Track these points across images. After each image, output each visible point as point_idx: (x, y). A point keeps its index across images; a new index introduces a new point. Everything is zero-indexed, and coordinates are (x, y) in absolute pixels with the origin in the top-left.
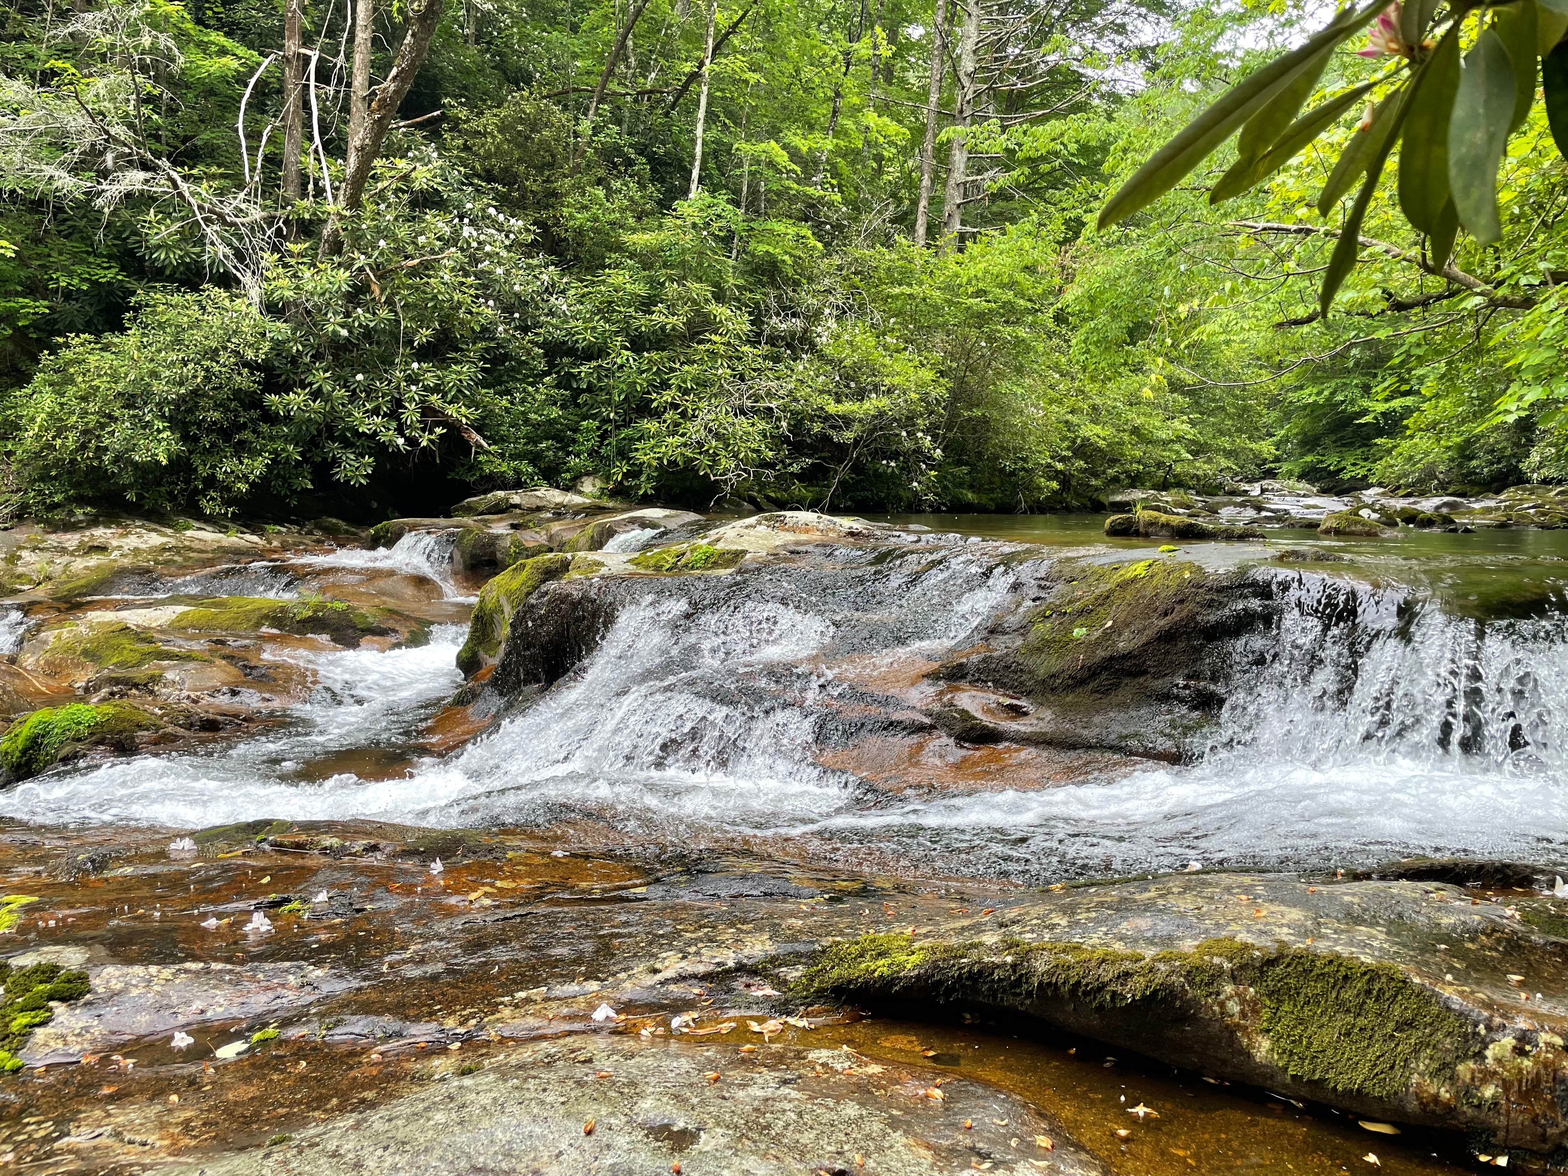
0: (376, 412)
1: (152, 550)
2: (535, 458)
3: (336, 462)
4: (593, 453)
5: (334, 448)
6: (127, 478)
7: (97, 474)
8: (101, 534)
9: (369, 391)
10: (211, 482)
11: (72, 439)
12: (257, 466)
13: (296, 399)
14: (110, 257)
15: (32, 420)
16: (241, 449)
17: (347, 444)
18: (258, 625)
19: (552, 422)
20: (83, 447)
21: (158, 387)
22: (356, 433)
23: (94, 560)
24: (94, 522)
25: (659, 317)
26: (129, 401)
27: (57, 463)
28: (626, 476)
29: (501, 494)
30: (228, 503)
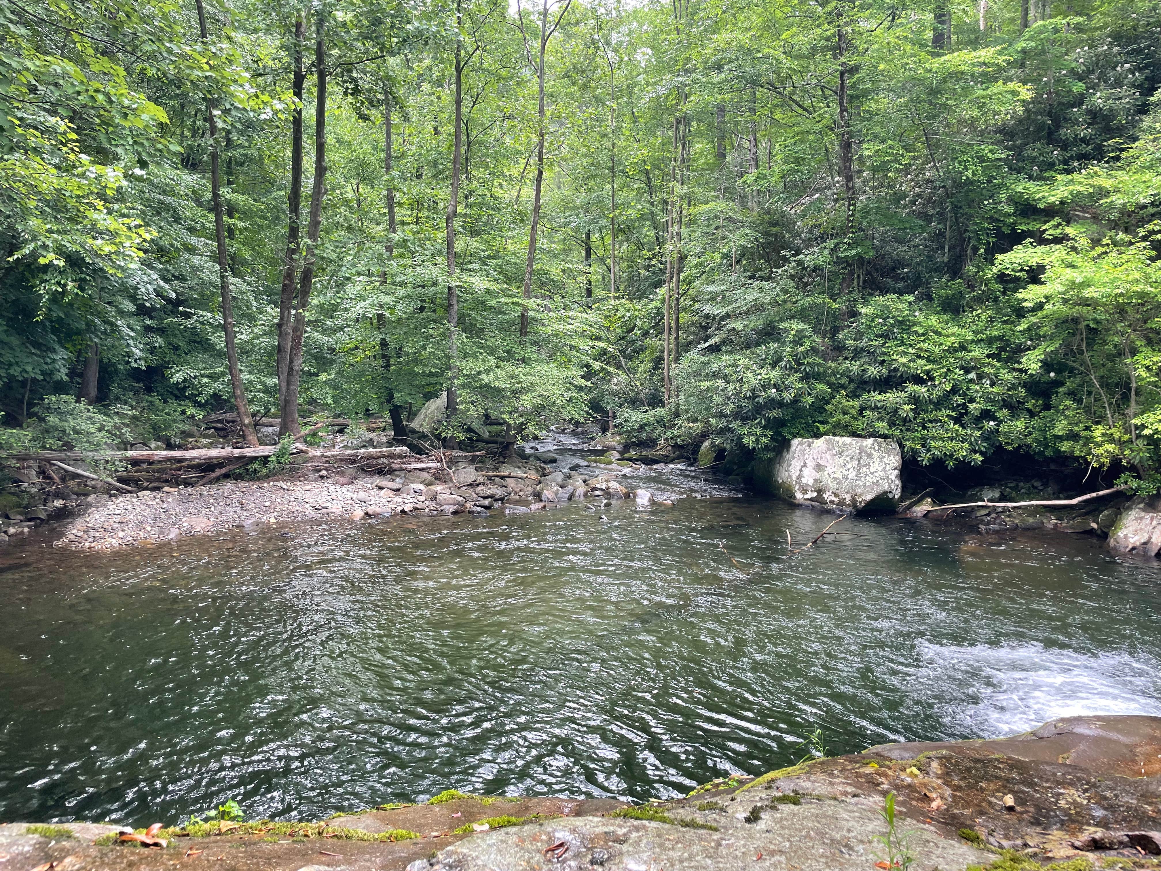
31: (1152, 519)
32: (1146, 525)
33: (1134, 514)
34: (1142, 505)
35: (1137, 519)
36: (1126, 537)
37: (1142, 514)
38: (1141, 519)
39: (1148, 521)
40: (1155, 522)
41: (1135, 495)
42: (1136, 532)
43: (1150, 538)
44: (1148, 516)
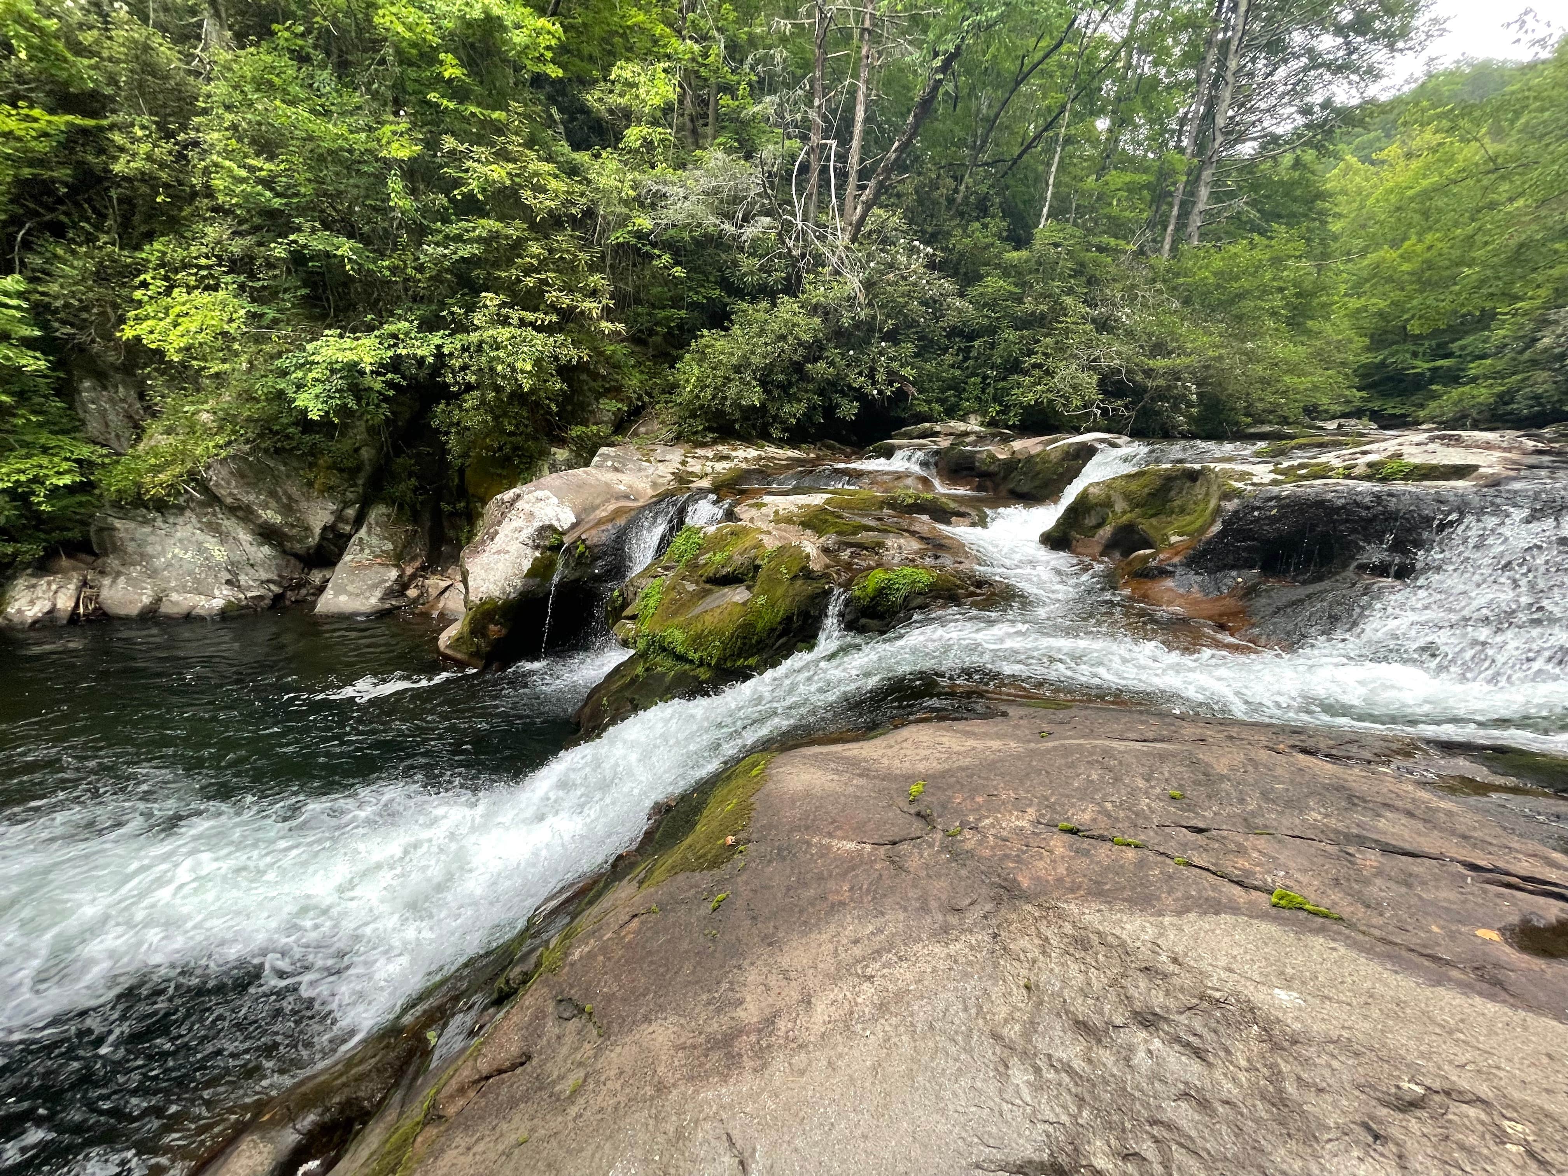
0: (860, 374)
1: (754, 459)
2: (942, 401)
3: (838, 406)
4: (978, 399)
5: (837, 398)
6: (737, 415)
7: (720, 414)
8: (723, 449)
9: (857, 360)
10: (776, 417)
11: (709, 392)
12: (799, 409)
13: (821, 365)
14: (716, 283)
15: (687, 381)
16: (794, 399)
17: (844, 394)
18: (881, 508)
19: (954, 378)
20: (714, 397)
21: (754, 360)
22: (850, 387)
23: (726, 465)
24: (715, 442)
25: (1029, 305)
26: (737, 369)
27: (702, 407)
28: (998, 413)
29: (927, 425)
30: (784, 430)
31: (49, 584)
32: (44, 592)
33: (21, 583)
34: (29, 571)
35: (28, 587)
36: (19, 611)
37: (34, 581)
38: (34, 586)
39: (45, 587)
40: (54, 587)
41: (14, 560)
42: (32, 602)
43: (55, 605)
44: (43, 582)
